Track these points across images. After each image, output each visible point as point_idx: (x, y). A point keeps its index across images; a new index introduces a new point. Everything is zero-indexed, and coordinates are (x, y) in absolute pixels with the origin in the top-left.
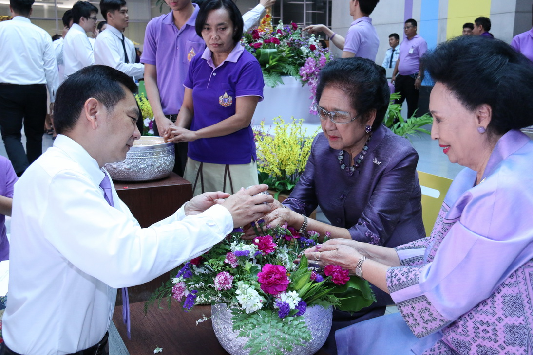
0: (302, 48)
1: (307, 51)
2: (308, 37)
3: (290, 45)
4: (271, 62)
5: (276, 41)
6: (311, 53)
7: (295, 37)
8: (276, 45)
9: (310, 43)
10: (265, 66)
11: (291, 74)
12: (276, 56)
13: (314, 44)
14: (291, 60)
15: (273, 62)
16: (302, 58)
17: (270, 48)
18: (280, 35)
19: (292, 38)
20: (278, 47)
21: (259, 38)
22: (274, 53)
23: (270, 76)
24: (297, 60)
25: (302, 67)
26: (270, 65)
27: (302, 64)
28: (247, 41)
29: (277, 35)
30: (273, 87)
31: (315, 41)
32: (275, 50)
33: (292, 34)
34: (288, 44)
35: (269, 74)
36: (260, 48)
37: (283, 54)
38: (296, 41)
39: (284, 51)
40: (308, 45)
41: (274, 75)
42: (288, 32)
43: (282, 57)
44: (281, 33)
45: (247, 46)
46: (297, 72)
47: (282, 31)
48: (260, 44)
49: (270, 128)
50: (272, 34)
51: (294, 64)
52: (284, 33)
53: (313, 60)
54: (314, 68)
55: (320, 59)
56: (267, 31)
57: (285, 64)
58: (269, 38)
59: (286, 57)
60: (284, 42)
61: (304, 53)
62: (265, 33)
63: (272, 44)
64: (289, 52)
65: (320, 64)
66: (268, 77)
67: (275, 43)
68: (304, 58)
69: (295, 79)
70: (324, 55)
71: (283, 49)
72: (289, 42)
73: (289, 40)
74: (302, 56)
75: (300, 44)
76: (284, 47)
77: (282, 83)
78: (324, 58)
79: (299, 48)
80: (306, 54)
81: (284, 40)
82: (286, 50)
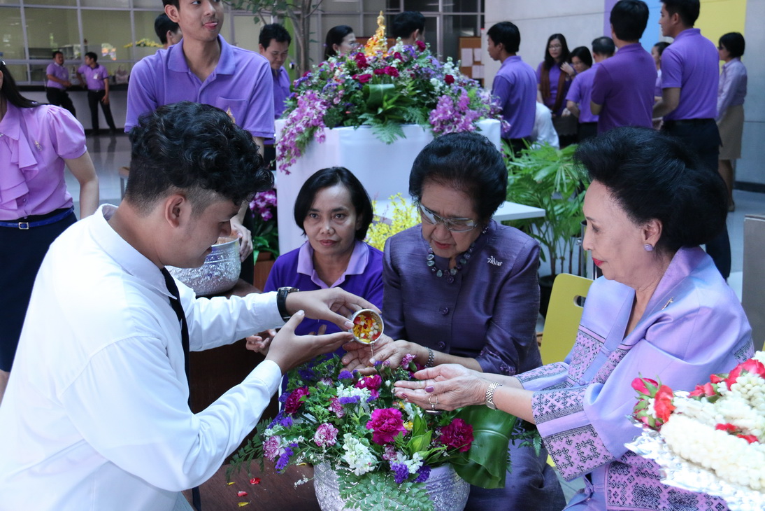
0: (433, 80)
1: (441, 84)
2: (442, 62)
3: (415, 76)
4: (385, 104)
5: (393, 72)
6: (447, 87)
7: (423, 62)
8: (392, 78)
9: (445, 72)
10: (377, 111)
11: (417, 122)
12: (392, 94)
13: (452, 73)
14: (415, 99)
15: (388, 105)
16: (433, 96)
17: (385, 83)
18: (399, 61)
19: (417, 64)
20: (396, 81)
21: (367, 66)
22: (390, 90)
23: (385, 126)
24: (426, 99)
25: (434, 111)
26: (384, 109)
27: (434, 106)
28: (348, 72)
29: (394, 62)
30: (389, 143)
31: (453, 68)
32: (392, 86)
33: (417, 58)
34: (412, 75)
35: (382, 123)
36: (368, 83)
37: (404, 92)
38: (423, 69)
39: (404, 87)
40: (442, 74)
41: (391, 124)
42: (411, 55)
43: (402, 96)
44: (401, 58)
45: (349, 79)
46: (426, 118)
47: (402, 54)
48: (369, 76)
49: (386, 209)
50: (387, 59)
51: (420, 105)
52: (404, 58)
53: (450, 100)
54: (451, 112)
55: (460, 98)
56: (379, 56)
57: (407, 107)
58: (382, 66)
59: (408, 96)
60: (405, 73)
61: (435, 88)
62: (375, 59)
63: (386, 75)
64: (413, 88)
65: (460, 106)
66: (382, 128)
67: (391, 74)
68: (436, 96)
69: (422, 129)
70: (467, 90)
71: (404, 84)
72: (412, 72)
73: (413, 69)
74: (432, 92)
75: (430, 74)
76: (404, 80)
77: (402, 135)
78: (466, 97)
79: (429, 80)
80: (439, 90)
81: (405, 70)
82: (408, 85)
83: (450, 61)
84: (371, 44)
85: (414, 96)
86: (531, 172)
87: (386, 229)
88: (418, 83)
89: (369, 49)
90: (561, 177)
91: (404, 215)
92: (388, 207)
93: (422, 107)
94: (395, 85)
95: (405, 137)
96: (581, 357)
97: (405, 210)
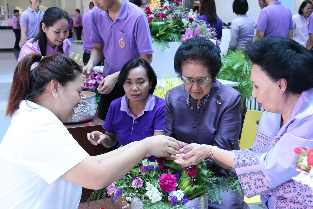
0: (183, 20)
1: (187, 22)
2: (187, 12)
3: (174, 18)
4: (160, 32)
5: (164, 16)
6: (190, 24)
7: (178, 12)
8: (163, 19)
9: (189, 16)
10: (156, 35)
11: (175, 40)
12: (163, 27)
13: (192, 17)
14: (175, 29)
15: (161, 32)
16: (183, 28)
17: (159, 21)
18: (167, 11)
19: (175, 12)
20: (165, 21)
21: (151, 13)
22: (163, 25)
23: (160, 42)
24: (179, 29)
25: (184, 35)
26: (159, 34)
27: (183, 33)
29: (164, 11)
30: (162, 51)
32: (163, 23)
33: (175, 9)
34: (173, 18)
35: (159, 41)
36: (151, 21)
37: (169, 26)
38: (178, 15)
39: (170, 23)
40: (187, 17)
41: (163, 42)
42: (172, 8)
43: (168, 28)
44: (167, 9)
46: (180, 39)
47: (168, 8)
48: (152, 18)
49: (161, 82)
50: (161, 10)
51: (177, 32)
52: (169, 9)
53: (192, 30)
54: (192, 35)
55: (196, 29)
56: (157, 8)
57: (171, 33)
58: (158, 13)
59: (171, 28)
60: (170, 17)
61: (184, 24)
62: (155, 10)
63: (161, 18)
64: (173, 24)
65: (196, 33)
66: (158, 43)
67: (163, 17)
68: (185, 28)
69: (178, 44)
70: (200, 25)
71: (169, 22)
72: (173, 16)
73: (173, 15)
74: (183, 26)
75: (182, 17)
76: (169, 20)
77: (169, 47)
78: (199, 28)
79: (181, 21)
80: (186, 25)
81: (170, 15)
82: (171, 22)
83: (191, 11)
84: (153, 3)
85: (174, 28)
86: (231, 65)
87: (161, 91)
88: (176, 22)
89: (152, 5)
90: (246, 67)
91: (171, 84)
92: (162, 81)
93: (178, 34)
94: (165, 22)
95: (170, 48)
96: (258, 147)
97: (170, 82)
